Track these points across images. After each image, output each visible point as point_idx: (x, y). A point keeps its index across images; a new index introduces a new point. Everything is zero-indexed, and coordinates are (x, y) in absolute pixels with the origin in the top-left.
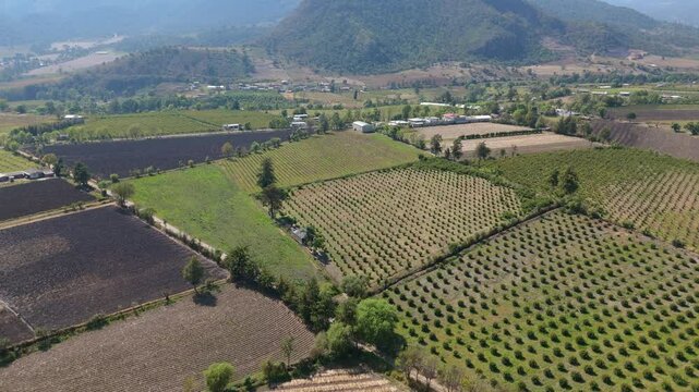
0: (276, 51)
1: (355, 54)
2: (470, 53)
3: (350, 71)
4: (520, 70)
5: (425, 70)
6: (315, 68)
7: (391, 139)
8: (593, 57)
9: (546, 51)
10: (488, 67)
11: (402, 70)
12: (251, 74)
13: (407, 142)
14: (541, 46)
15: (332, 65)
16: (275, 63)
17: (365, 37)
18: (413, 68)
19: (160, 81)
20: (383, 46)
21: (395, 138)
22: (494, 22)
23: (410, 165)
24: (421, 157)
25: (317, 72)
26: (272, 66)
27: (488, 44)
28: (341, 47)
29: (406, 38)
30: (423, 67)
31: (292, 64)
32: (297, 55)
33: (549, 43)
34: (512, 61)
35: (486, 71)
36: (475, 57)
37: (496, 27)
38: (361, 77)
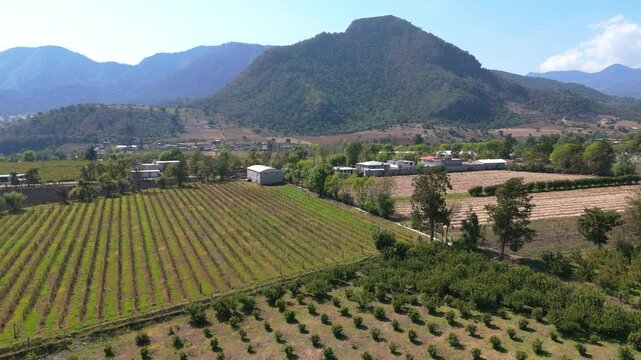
0: (215, 112)
1: (305, 114)
2: (432, 115)
3: (298, 131)
4: (490, 132)
5: (383, 130)
6: (258, 128)
7: (314, 195)
8: (564, 120)
9: (513, 115)
10: (454, 129)
11: (357, 131)
12: (178, 134)
13: (348, 201)
14: (507, 111)
15: (276, 126)
16: (211, 123)
17: (316, 97)
18: (370, 129)
19: (65, 141)
20: (337, 107)
21: (323, 194)
22: (455, 86)
23: (342, 277)
24: (384, 242)
25: (258, 132)
26: (207, 126)
27: (450, 107)
28: (289, 107)
29: (361, 101)
30: (382, 128)
31: (231, 124)
32: (239, 116)
33: (513, 107)
34: (479, 124)
35: (452, 133)
36: (438, 120)
37: (458, 90)
38: (310, 137)
